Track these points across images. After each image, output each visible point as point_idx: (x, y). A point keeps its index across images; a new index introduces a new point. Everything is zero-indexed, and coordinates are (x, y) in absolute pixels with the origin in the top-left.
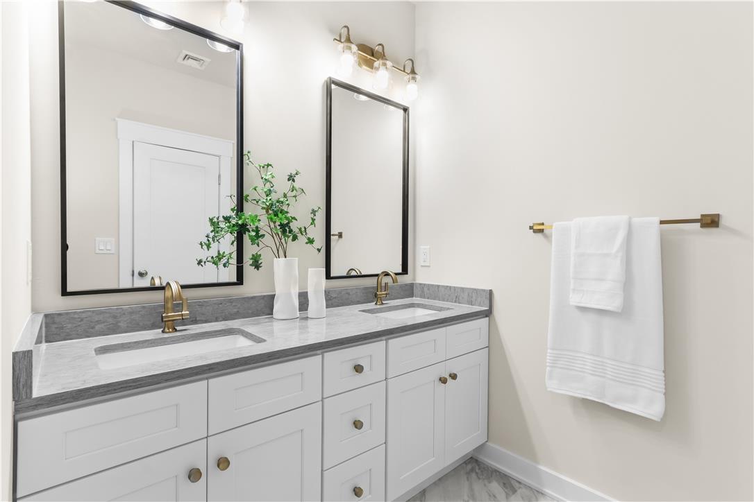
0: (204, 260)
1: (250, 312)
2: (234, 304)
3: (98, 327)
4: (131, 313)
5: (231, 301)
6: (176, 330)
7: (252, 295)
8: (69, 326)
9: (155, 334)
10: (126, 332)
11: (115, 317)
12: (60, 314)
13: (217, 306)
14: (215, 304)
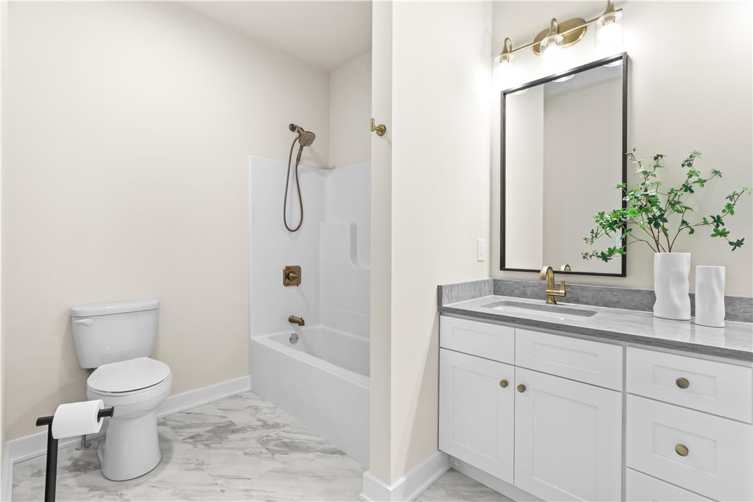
0: (590, 254)
1: (633, 304)
2: (615, 294)
3: (516, 291)
4: (533, 286)
5: (611, 291)
6: (556, 303)
7: (636, 289)
8: (503, 288)
9: (542, 302)
10: (529, 298)
11: (524, 287)
12: (499, 281)
13: (596, 293)
14: (595, 290)
